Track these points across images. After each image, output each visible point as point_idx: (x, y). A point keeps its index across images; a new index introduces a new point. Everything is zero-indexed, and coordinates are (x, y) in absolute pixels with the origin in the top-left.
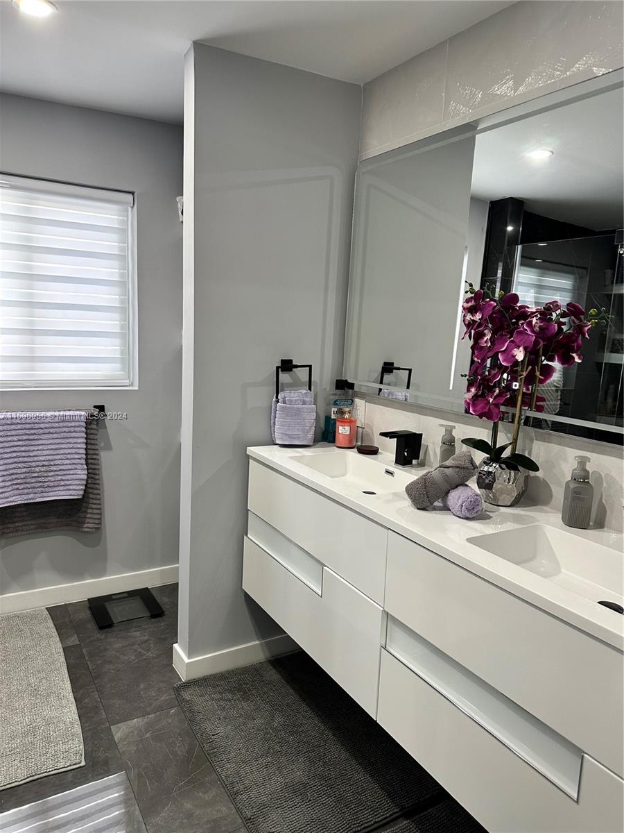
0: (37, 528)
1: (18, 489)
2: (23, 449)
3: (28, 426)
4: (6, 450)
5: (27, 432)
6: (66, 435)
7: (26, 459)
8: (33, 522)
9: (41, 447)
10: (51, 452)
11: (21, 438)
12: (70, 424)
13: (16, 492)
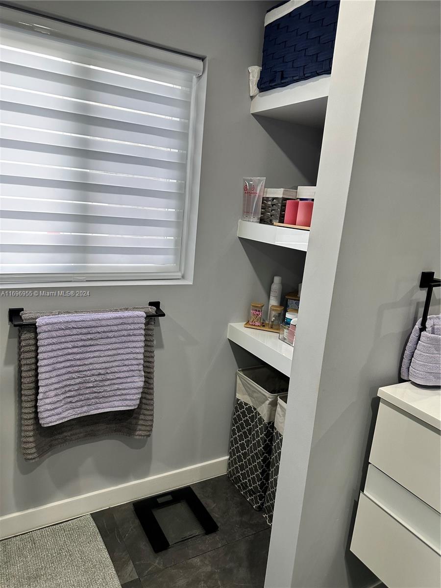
1: (71, 402)
2: (78, 357)
3: (84, 331)
4: (60, 359)
5: (83, 337)
6: (125, 339)
7: (81, 368)
9: (97, 354)
10: (108, 359)
11: (76, 344)
12: (129, 327)
13: (68, 406)
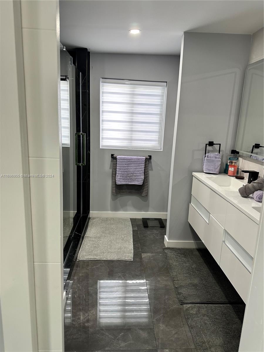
0: (129, 193)
1: (124, 180)
2: (126, 167)
3: (128, 160)
4: (122, 167)
5: (128, 162)
6: (139, 164)
7: (127, 171)
8: (128, 191)
9: (131, 167)
10: (134, 169)
11: (126, 164)
12: (140, 161)
13: (123, 180)
